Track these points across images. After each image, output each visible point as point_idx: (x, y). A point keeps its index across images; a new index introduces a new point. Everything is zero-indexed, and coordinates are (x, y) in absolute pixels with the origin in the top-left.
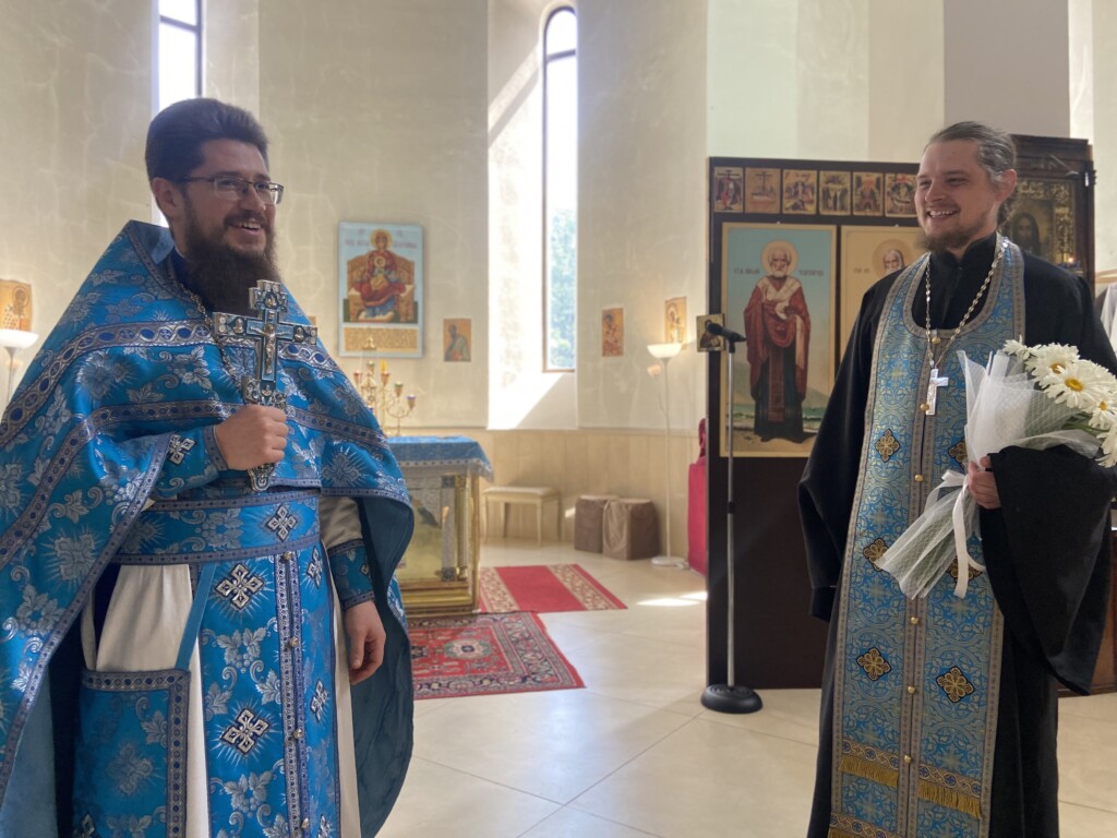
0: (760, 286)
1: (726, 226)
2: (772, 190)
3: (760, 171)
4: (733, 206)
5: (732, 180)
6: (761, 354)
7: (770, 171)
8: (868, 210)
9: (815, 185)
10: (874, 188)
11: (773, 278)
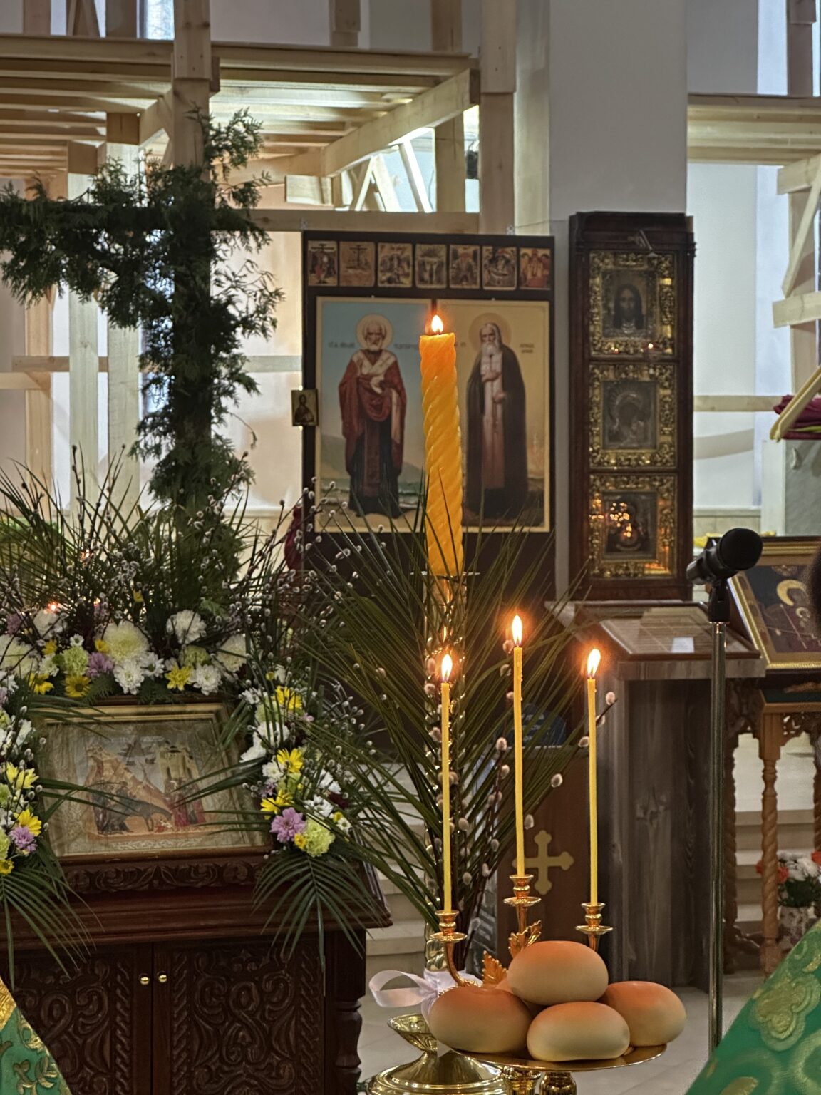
0: (355, 359)
1: (320, 300)
2: (367, 263)
3: (354, 244)
4: (327, 280)
5: (326, 254)
6: (356, 429)
7: (364, 244)
8: (464, 283)
9: (411, 258)
10: (470, 260)
11: (367, 352)
